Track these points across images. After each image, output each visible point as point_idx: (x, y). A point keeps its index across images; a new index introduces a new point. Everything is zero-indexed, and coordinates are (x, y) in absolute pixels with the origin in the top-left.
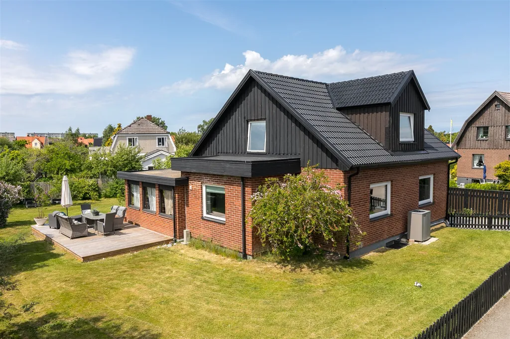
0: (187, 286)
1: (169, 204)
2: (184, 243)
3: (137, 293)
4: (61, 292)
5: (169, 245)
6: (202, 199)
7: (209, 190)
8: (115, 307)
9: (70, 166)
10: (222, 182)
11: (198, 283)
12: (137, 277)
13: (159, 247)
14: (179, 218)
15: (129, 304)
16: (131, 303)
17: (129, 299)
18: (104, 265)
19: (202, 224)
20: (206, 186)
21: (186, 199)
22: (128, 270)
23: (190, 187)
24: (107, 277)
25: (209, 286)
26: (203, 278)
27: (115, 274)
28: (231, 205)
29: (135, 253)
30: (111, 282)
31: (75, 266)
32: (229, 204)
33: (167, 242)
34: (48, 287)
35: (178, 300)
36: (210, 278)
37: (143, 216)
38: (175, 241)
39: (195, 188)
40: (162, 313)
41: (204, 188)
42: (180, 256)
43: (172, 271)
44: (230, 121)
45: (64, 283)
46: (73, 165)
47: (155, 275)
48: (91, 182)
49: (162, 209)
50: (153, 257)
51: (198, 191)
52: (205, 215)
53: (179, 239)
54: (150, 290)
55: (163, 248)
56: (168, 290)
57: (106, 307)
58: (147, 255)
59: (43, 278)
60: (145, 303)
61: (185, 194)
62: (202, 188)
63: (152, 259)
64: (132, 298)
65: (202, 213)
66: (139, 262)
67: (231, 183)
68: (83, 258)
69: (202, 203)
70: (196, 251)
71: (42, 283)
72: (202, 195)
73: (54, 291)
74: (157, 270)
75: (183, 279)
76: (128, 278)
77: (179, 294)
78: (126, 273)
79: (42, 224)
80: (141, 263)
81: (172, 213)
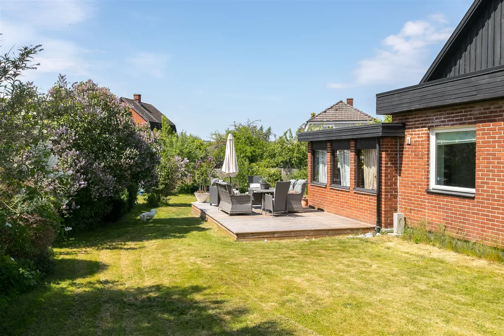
0: (400, 289)
1: (370, 173)
2: (394, 234)
3: (305, 285)
4: (191, 268)
5: (369, 235)
6: (428, 158)
7: (443, 142)
8: (261, 298)
9: (251, 153)
10: (470, 119)
11: (423, 287)
12: (309, 266)
13: (351, 236)
14: (385, 192)
15: (285, 298)
16: (290, 297)
17: (289, 291)
18: (263, 247)
19: (428, 200)
20: (437, 134)
21: (398, 162)
22: (298, 256)
23: (408, 139)
24: (264, 260)
25: (447, 295)
26: (431, 281)
27: (276, 258)
28: (489, 159)
29: (314, 239)
30: (268, 266)
31: (225, 244)
32: (484, 159)
33: (366, 230)
34: (177, 260)
35: (380, 306)
36: (447, 283)
37: (331, 195)
38: (379, 230)
39: (417, 139)
40: (345, 321)
41: (433, 138)
42: (387, 250)
43: (371, 266)
44: (482, 32)
45: (200, 259)
46: (254, 151)
47: (340, 267)
48: (273, 171)
49: (360, 181)
50: (340, 246)
51: (422, 145)
52: (433, 185)
53: (386, 227)
54: (328, 285)
55: (357, 238)
56: (362, 289)
57: (248, 296)
58: (332, 243)
59: (177, 251)
60: (316, 301)
61: (398, 153)
62: (429, 137)
63: (338, 248)
64: (295, 290)
65: (428, 181)
66: (318, 249)
67: (491, 117)
68: (237, 234)
69: (428, 165)
70: (416, 245)
71: (172, 255)
72: (429, 151)
73: (183, 265)
74: (345, 261)
75: (392, 278)
76: (295, 265)
77: (382, 297)
78: (293, 259)
79: (204, 201)
80: (320, 251)
81: (375, 187)
